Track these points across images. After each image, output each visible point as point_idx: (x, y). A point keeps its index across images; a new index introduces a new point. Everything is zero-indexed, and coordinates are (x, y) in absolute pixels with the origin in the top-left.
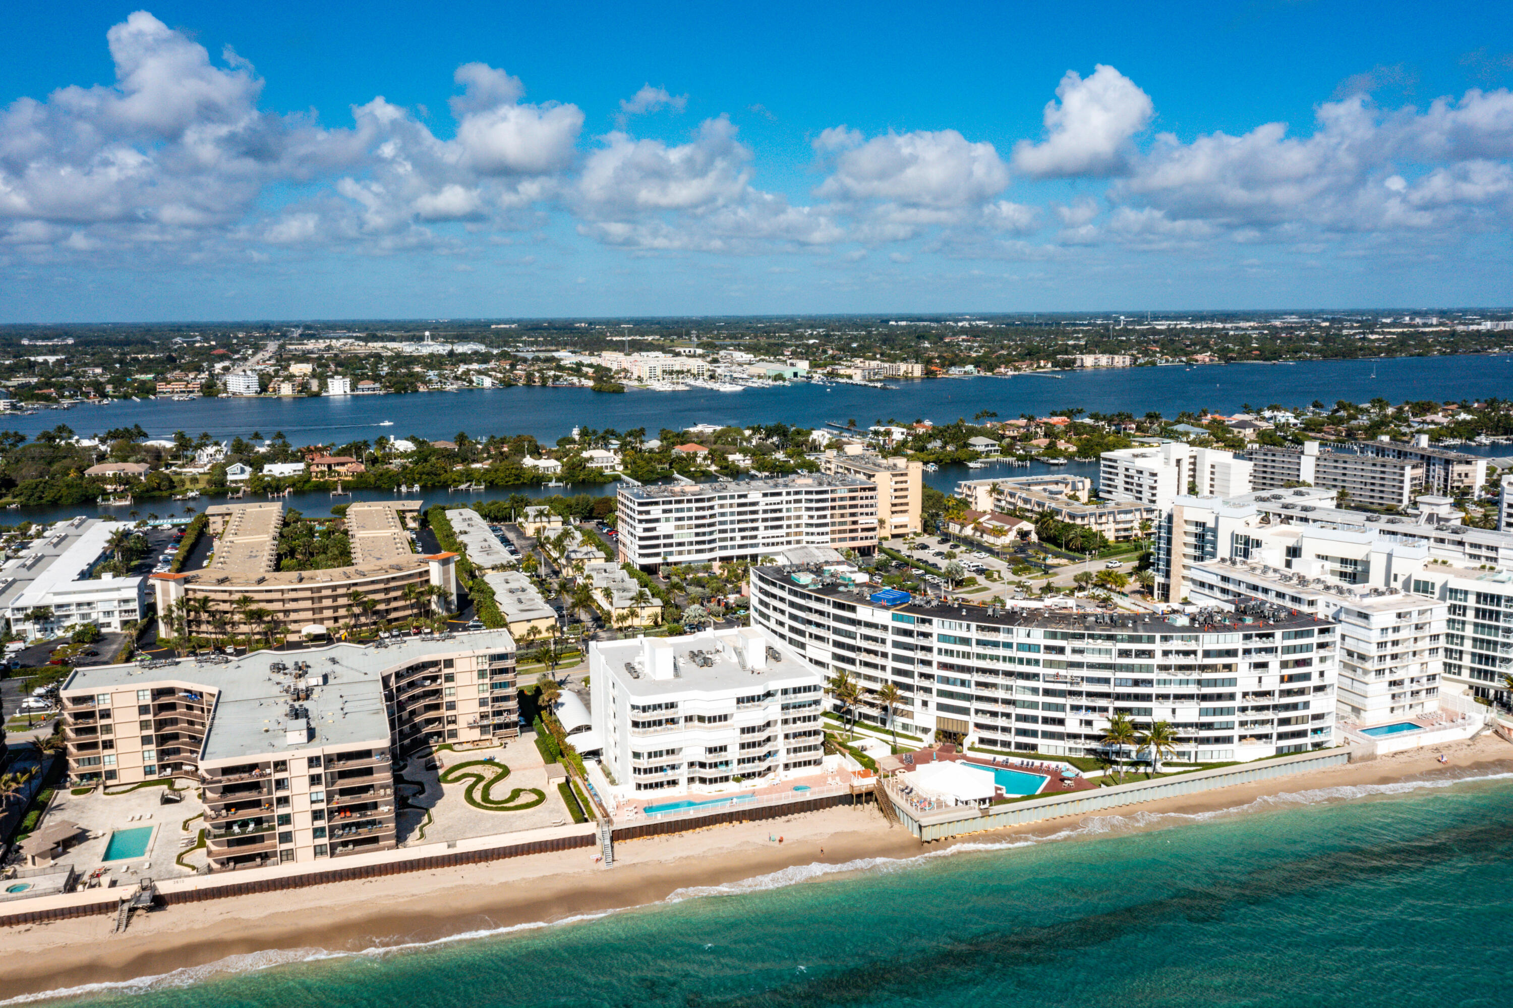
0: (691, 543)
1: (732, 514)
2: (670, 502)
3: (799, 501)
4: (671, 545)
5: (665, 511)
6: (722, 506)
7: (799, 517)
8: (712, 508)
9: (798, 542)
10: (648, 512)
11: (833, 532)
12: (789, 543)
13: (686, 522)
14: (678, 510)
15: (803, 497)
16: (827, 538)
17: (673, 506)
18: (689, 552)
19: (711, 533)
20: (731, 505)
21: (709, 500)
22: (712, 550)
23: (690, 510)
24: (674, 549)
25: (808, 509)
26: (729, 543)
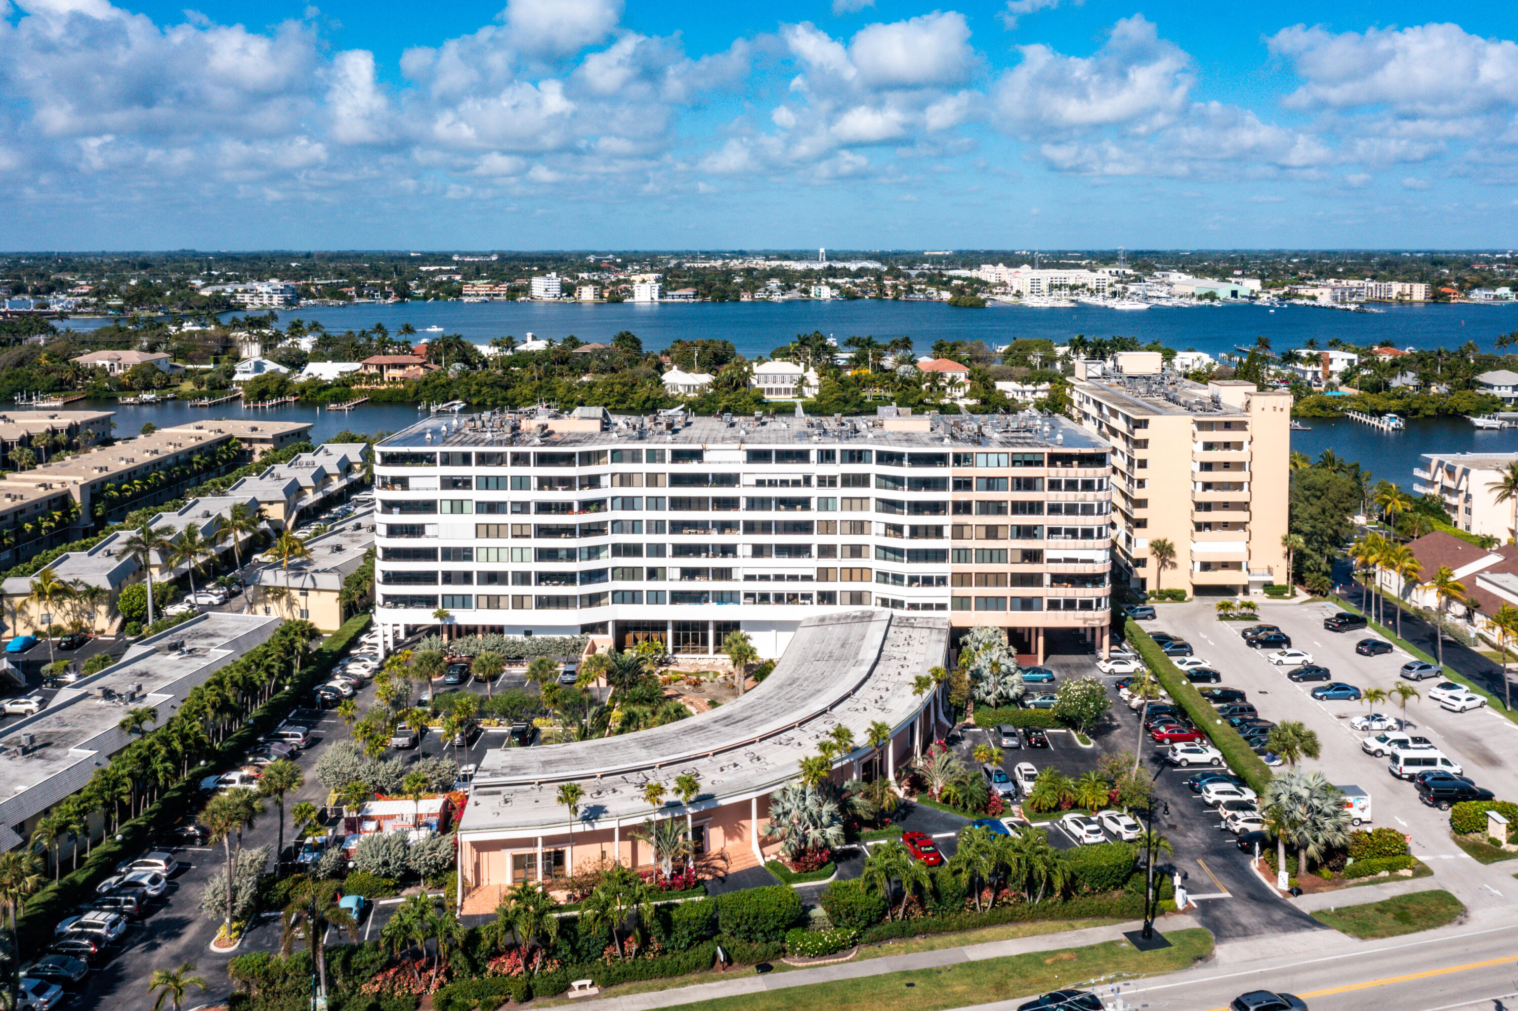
0: (523, 578)
1: (655, 503)
2: (466, 459)
3: (862, 480)
4: (466, 578)
5: (450, 483)
6: (626, 480)
7: (859, 527)
8: (593, 482)
9: (857, 598)
10: (403, 482)
11: (961, 579)
12: (827, 598)
13: (508, 518)
14: (487, 483)
15: (873, 469)
16: (942, 594)
17: (473, 471)
18: (519, 602)
19: (593, 552)
20: (653, 480)
21: (588, 458)
22: (594, 600)
23: (521, 483)
24: (473, 589)
25: (890, 506)
26: (644, 585)
